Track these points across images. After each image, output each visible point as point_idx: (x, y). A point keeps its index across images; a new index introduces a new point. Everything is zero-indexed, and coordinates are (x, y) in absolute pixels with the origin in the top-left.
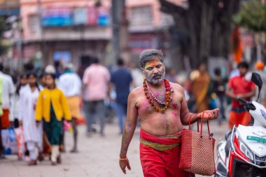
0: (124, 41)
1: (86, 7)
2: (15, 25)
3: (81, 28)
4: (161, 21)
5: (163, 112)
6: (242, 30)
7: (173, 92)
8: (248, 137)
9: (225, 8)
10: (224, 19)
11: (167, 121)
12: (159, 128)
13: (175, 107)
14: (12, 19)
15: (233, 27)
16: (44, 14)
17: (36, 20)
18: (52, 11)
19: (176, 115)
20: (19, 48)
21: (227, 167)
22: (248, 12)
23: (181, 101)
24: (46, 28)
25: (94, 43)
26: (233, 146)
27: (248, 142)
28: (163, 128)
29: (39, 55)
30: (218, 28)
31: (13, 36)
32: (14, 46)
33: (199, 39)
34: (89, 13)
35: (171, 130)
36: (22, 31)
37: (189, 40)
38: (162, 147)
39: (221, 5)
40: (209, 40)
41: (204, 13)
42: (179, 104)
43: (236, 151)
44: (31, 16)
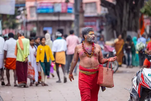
0: (81, 22)
1: (61, 3)
2: (22, 12)
3: (58, 14)
4: (101, 11)
5: (90, 57)
6: (145, 17)
7: (95, 48)
8: (149, 74)
9: (136, 4)
10: (135, 11)
11: (91, 61)
12: (87, 64)
13: (95, 55)
14: (21, 9)
15: (140, 14)
16: (38, 6)
17: (34, 9)
18: (43, 4)
19: (96, 59)
20: (24, 25)
21: (137, 91)
22: (149, 6)
23: (99, 53)
24: (39, 14)
25: (65, 23)
26: (141, 79)
27: (148, 77)
28: (89, 64)
29: (35, 29)
30: (132, 15)
31: (21, 18)
32: (22, 23)
33: (121, 21)
34: (62, 6)
35: (93, 65)
36: (26, 15)
37: (116, 22)
38: (89, 73)
39: (134, 3)
40: (127, 22)
41: (125, 7)
42: (98, 54)
43: (142, 82)
44: (31, 7)
